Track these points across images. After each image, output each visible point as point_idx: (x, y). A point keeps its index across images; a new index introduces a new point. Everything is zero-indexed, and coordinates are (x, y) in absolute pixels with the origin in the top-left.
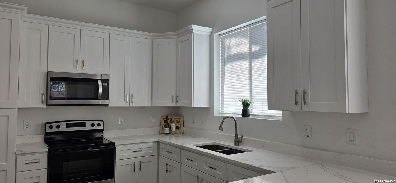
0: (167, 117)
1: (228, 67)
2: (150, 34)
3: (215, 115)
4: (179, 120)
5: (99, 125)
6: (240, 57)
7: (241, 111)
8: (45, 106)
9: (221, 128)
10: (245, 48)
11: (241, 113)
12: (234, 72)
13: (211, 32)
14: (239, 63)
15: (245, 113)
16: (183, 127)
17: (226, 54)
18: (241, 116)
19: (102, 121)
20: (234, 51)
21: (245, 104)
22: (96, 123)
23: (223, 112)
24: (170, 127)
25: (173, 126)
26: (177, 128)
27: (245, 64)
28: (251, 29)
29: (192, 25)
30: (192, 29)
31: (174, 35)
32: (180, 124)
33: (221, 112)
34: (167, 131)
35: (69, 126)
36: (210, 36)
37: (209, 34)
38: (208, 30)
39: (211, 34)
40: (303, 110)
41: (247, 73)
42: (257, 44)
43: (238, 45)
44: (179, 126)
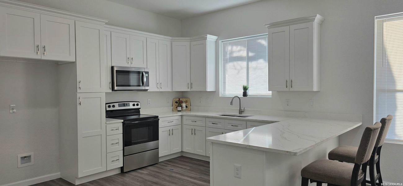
0: (179, 99)
1: (230, 65)
2: (171, 38)
3: (220, 96)
4: (187, 101)
5: (137, 105)
6: (240, 59)
7: (242, 93)
8: (111, 91)
9: (231, 103)
10: (244, 53)
11: (242, 94)
12: (235, 69)
13: (217, 39)
14: (240, 62)
15: (245, 94)
16: (190, 106)
17: (228, 56)
18: (242, 96)
19: (139, 102)
20: (235, 55)
21: (245, 89)
22: (136, 103)
23: (224, 94)
24: (182, 106)
25: (184, 105)
26: (186, 107)
27: (244, 64)
28: (248, 40)
29: (208, 35)
30: (207, 37)
31: (189, 40)
32: (187, 104)
33: (223, 94)
34: (180, 109)
35: (119, 106)
36: (216, 41)
37: (215, 40)
38: (215, 37)
39: (217, 40)
40: (290, 90)
41: (245, 70)
42: (252, 52)
43: (239, 51)
44: (187, 105)
